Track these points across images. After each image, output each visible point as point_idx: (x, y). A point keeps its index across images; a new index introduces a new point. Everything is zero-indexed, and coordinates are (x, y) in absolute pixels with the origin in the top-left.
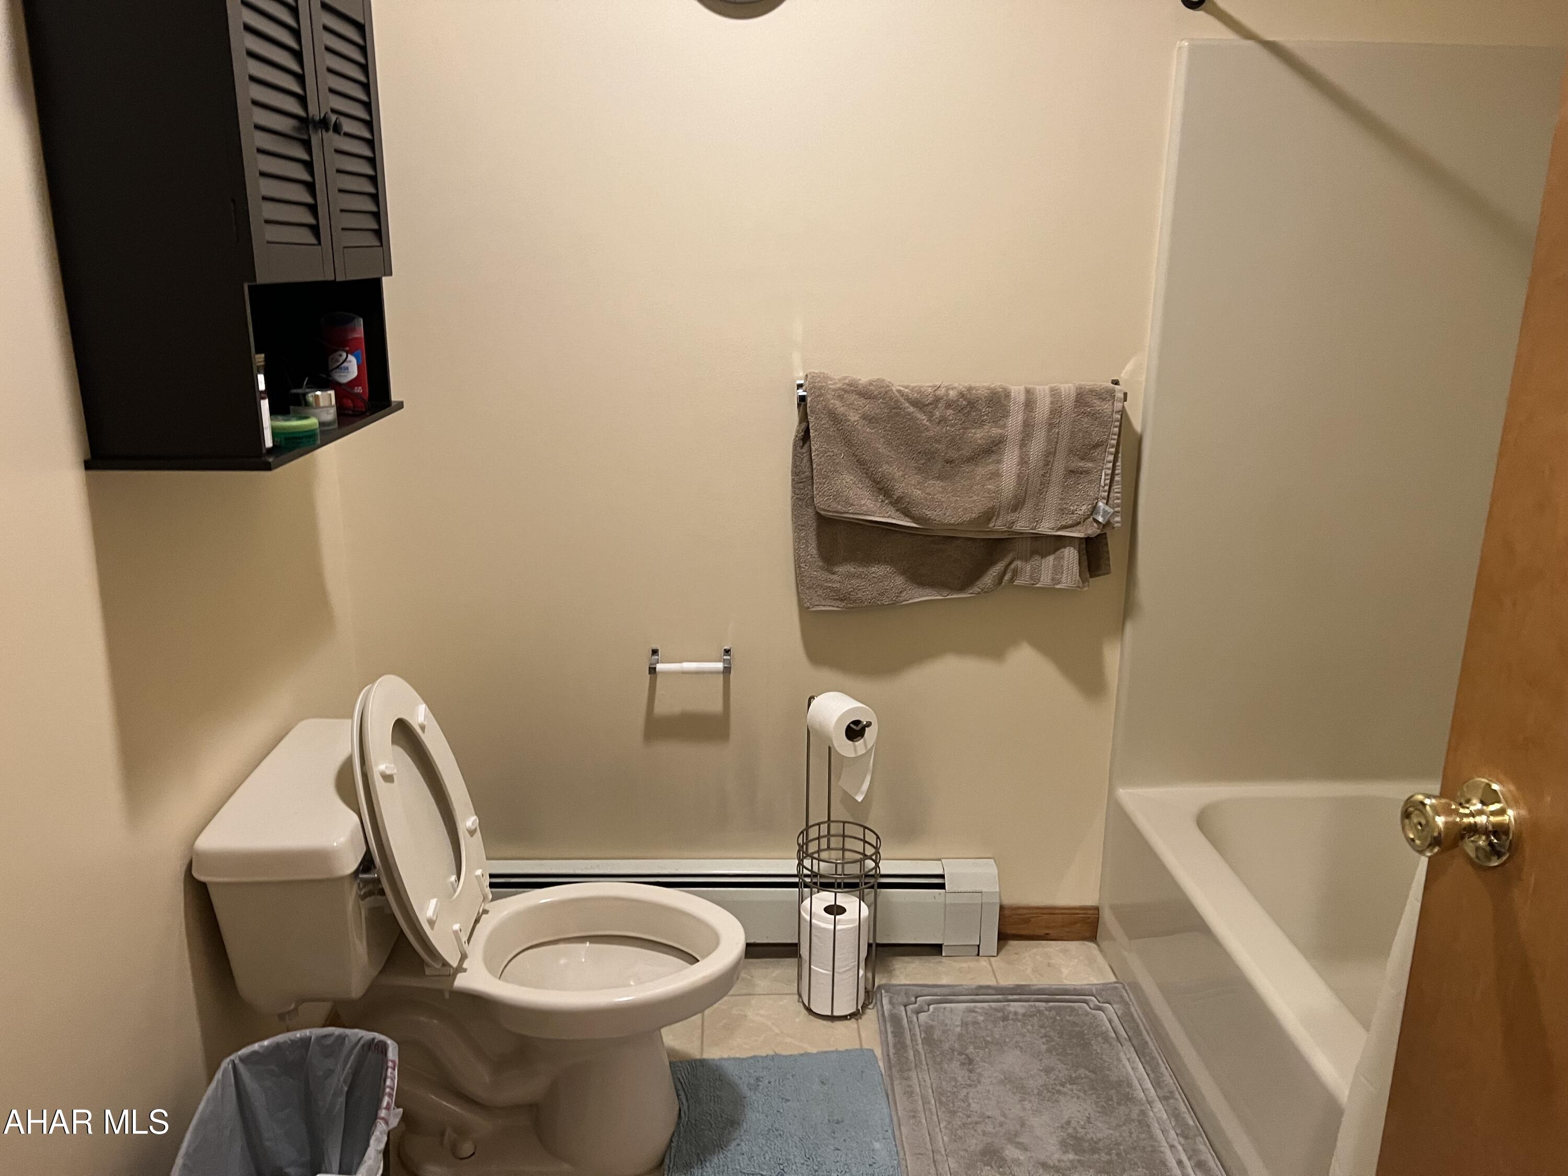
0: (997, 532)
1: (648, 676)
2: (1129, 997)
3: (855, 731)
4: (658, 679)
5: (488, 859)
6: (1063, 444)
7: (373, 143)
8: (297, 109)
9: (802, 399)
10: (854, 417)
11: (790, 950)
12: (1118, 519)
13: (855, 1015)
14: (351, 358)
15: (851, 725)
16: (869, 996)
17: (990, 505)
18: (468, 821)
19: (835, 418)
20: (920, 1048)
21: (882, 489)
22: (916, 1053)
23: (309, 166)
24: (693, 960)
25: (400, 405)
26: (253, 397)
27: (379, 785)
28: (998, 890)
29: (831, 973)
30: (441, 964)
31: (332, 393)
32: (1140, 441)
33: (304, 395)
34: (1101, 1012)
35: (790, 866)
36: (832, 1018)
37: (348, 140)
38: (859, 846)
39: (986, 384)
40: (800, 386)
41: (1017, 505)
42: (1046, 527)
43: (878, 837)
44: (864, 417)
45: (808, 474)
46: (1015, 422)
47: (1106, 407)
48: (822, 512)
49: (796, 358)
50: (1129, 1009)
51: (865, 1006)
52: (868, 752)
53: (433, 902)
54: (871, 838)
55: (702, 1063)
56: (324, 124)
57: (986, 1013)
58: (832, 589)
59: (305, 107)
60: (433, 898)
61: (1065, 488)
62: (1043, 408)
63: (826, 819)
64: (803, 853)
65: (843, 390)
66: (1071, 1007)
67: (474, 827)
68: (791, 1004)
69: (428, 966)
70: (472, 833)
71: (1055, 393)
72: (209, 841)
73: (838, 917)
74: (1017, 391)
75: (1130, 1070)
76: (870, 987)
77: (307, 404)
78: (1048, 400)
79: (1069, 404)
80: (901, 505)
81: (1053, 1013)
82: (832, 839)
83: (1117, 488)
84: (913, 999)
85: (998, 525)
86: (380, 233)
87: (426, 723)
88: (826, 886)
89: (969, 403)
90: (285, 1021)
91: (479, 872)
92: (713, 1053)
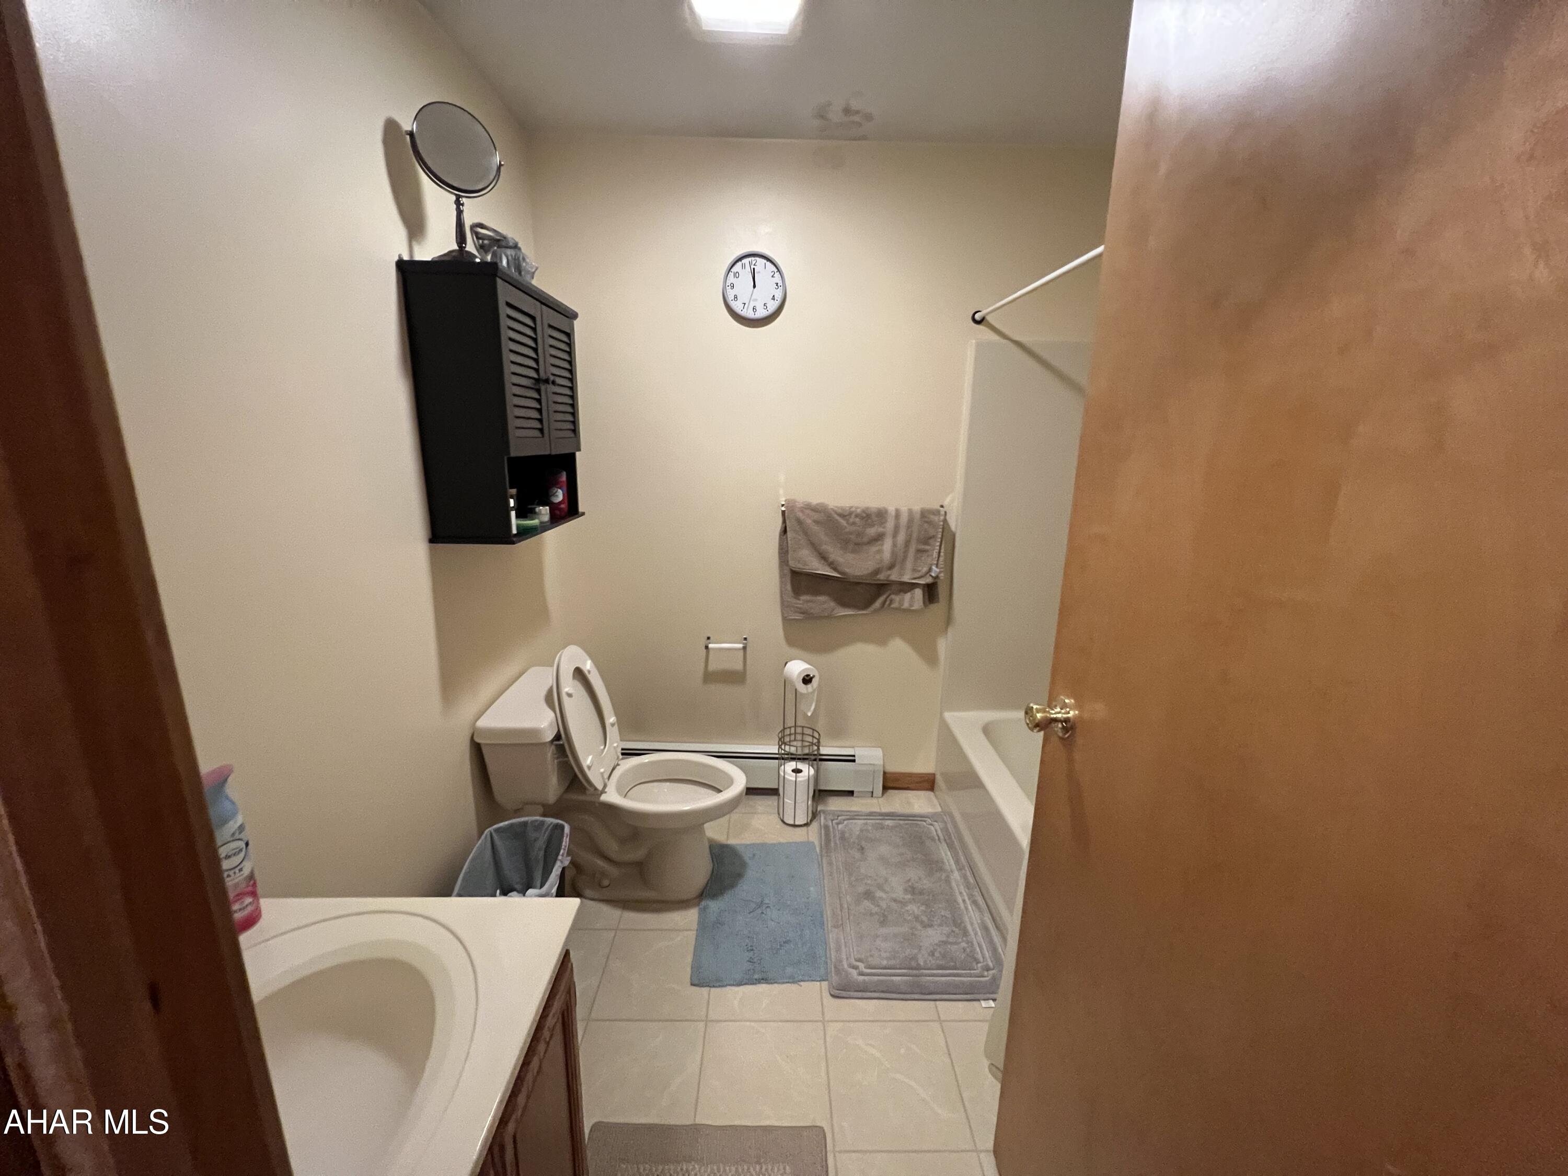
0: (882, 580)
1: (705, 650)
2: (947, 819)
3: (807, 680)
4: (710, 652)
5: (621, 740)
6: (915, 535)
7: (573, 388)
8: (534, 375)
9: (783, 512)
10: (809, 521)
11: (774, 792)
12: (942, 575)
13: (806, 825)
14: (560, 491)
15: (805, 677)
16: (815, 815)
17: (878, 567)
18: (611, 719)
19: (800, 522)
20: (838, 842)
21: (823, 557)
22: (836, 843)
23: (539, 401)
24: (719, 791)
25: (583, 514)
26: (507, 510)
27: (565, 699)
28: (882, 763)
29: (793, 803)
30: (594, 789)
31: (548, 508)
32: (954, 535)
33: (534, 508)
34: (932, 827)
35: (774, 749)
36: (794, 826)
37: (560, 388)
38: (810, 739)
39: (876, 506)
40: (783, 505)
41: (891, 567)
42: (906, 578)
43: (819, 735)
44: (815, 521)
45: (786, 549)
46: (890, 525)
47: (936, 518)
48: (793, 569)
49: (781, 492)
50: (946, 825)
51: (811, 821)
52: (814, 691)
53: (590, 757)
54: (816, 735)
55: (727, 846)
56: (547, 381)
57: (873, 825)
58: (800, 608)
59: (538, 374)
60: (591, 755)
61: (916, 559)
62: (904, 519)
63: (794, 725)
64: (782, 742)
65: (803, 507)
66: (916, 823)
67: (613, 722)
68: (775, 819)
69: (588, 790)
70: (613, 725)
71: (910, 512)
72: (482, 723)
73: (798, 774)
74: (891, 509)
75: (944, 855)
76: (814, 811)
77: (535, 513)
78: (907, 515)
79: (918, 516)
80: (832, 565)
81: (907, 826)
82: (797, 736)
83: (941, 559)
84: (836, 817)
85: (882, 577)
86: (575, 431)
87: (590, 670)
88: (793, 759)
89: (867, 516)
90: (518, 812)
91: (615, 745)
92: (732, 841)
